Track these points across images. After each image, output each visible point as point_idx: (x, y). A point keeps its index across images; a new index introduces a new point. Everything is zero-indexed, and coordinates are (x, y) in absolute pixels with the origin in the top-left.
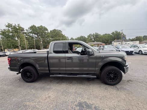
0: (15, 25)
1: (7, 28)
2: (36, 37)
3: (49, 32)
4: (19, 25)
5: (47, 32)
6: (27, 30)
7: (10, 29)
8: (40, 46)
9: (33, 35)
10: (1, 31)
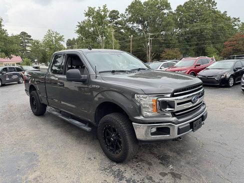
0: (98, 9)
1: (87, 18)
2: (139, 29)
3: (174, 12)
4: (105, 6)
5: (166, 11)
6: (122, 15)
7: (91, 19)
8: (146, 54)
9: (135, 25)
10: (79, 26)
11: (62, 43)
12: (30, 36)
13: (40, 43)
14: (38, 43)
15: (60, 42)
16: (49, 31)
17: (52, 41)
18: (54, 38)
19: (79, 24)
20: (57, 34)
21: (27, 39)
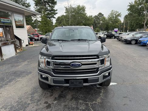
10: (130, 6)
11: (119, 18)
12: (103, 15)
13: (106, 19)
14: (105, 19)
15: (118, 17)
16: (112, 11)
17: (113, 17)
18: (114, 15)
19: (130, 5)
20: (117, 12)
21: (101, 17)
